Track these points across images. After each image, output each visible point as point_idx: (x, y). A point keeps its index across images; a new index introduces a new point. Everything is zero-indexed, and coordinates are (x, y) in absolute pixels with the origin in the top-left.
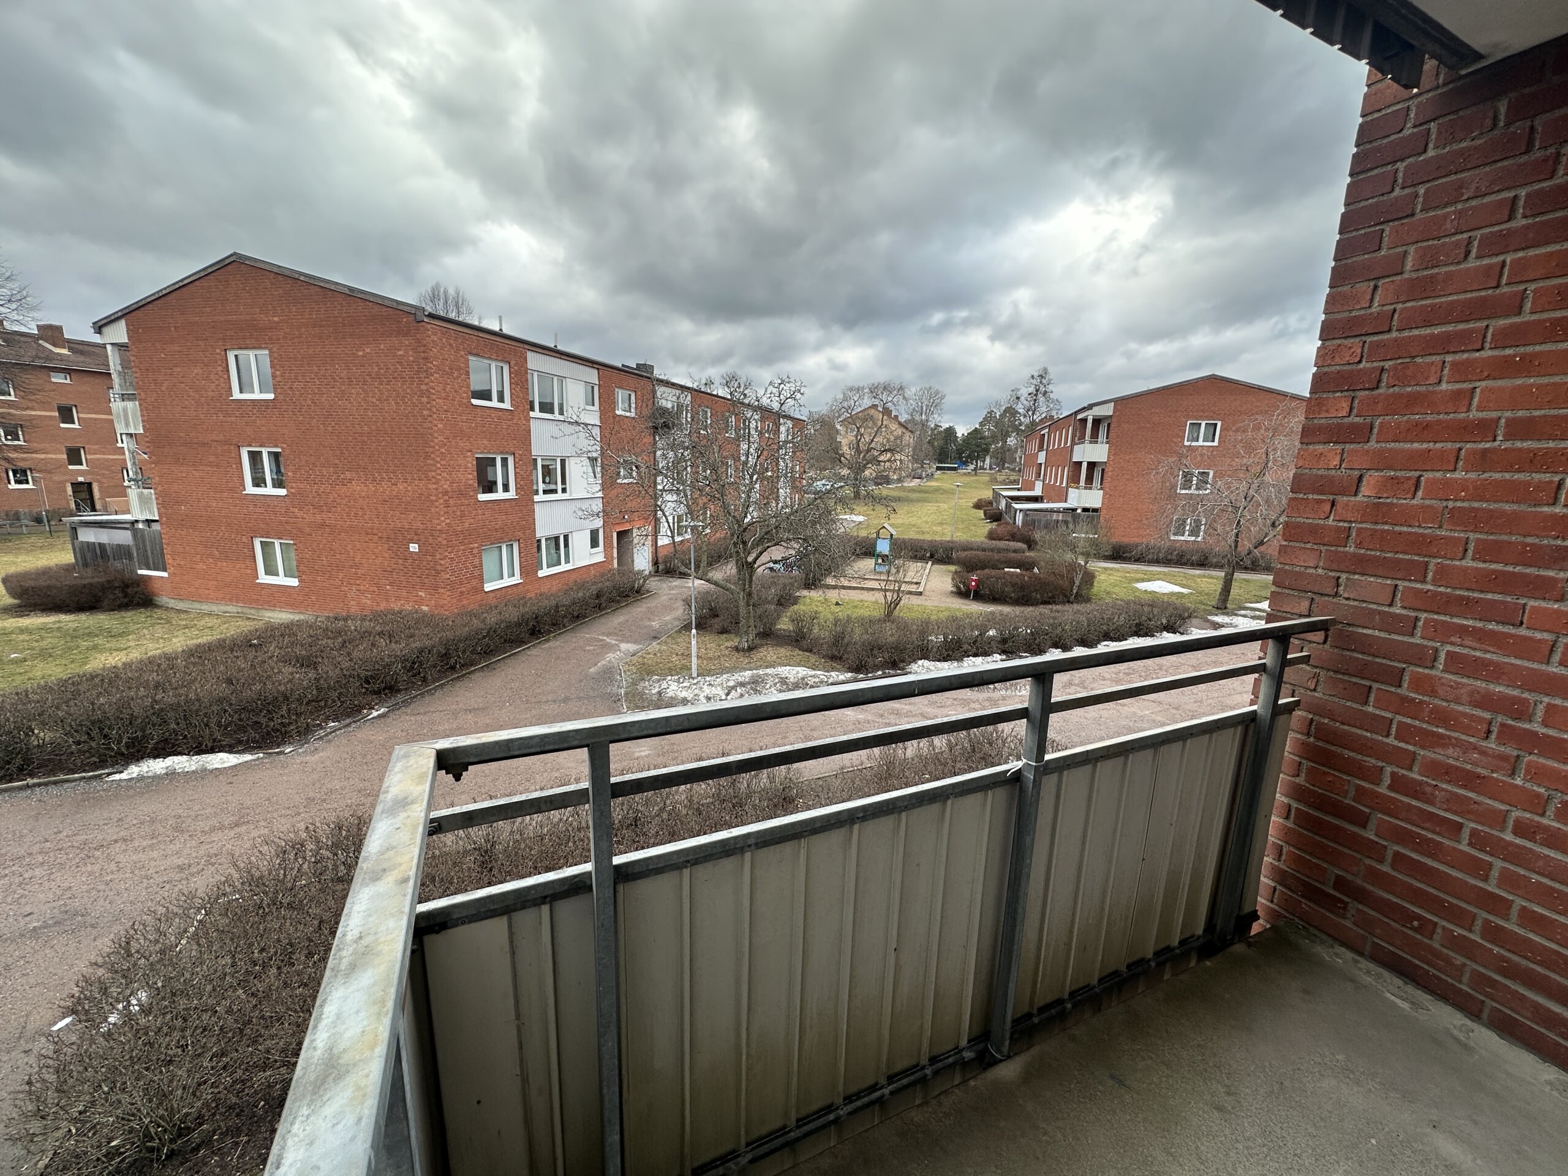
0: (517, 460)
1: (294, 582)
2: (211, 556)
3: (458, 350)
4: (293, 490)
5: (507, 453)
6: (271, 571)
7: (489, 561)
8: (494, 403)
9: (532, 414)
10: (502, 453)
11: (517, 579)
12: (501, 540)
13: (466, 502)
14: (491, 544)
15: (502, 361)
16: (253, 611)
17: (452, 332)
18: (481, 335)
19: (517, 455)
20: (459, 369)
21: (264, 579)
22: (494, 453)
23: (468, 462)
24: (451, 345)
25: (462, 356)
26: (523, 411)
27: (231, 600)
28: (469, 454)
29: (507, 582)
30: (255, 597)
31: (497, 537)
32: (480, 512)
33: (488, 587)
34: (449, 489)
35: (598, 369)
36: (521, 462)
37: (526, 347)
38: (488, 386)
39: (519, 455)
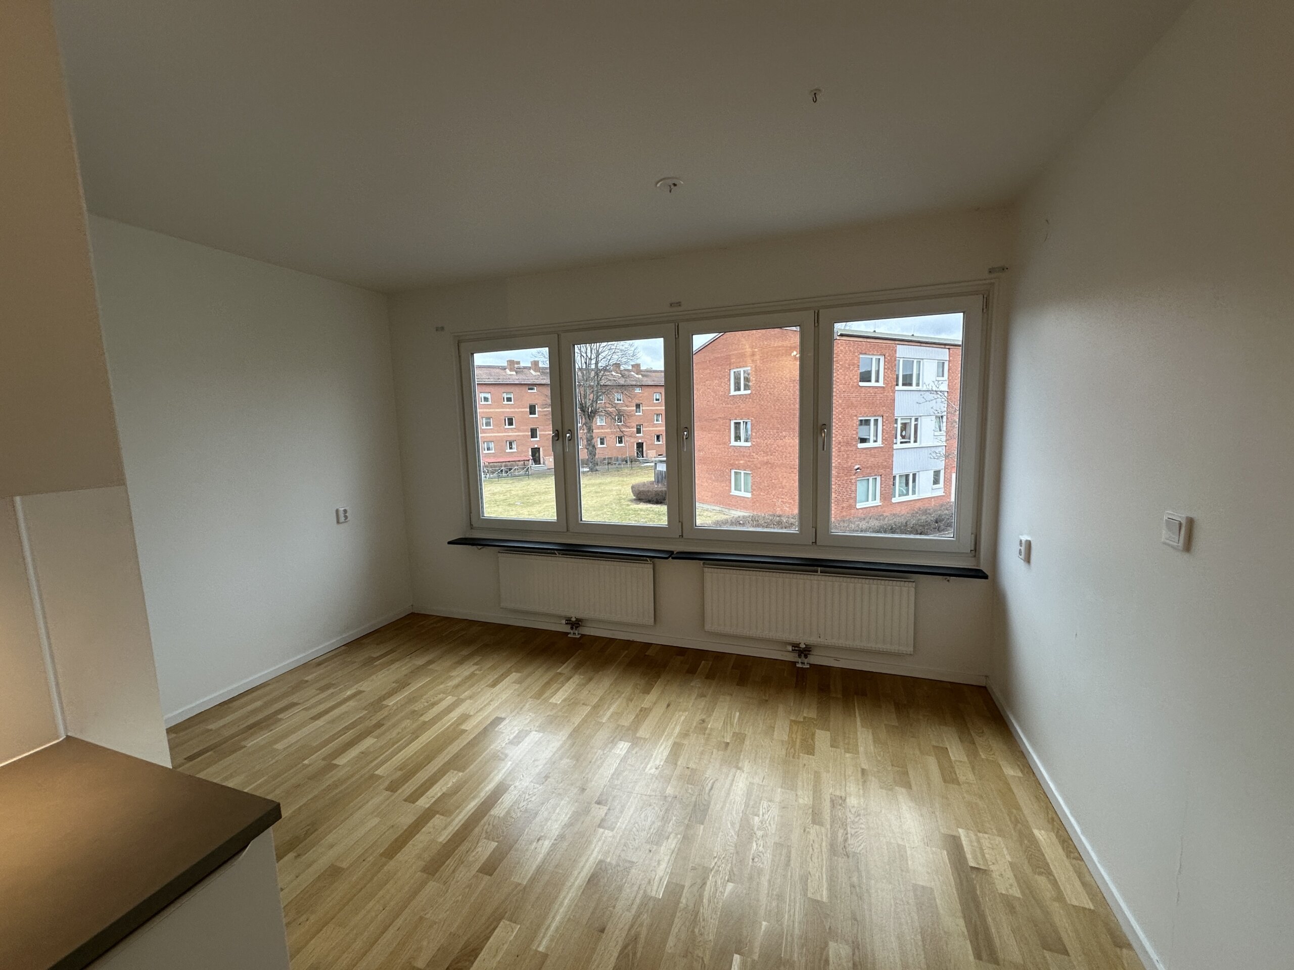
0: (884, 420)
1: (749, 495)
2: (711, 479)
3: (854, 353)
4: (754, 443)
5: (878, 416)
6: (737, 488)
7: (861, 487)
8: (873, 383)
9: (897, 388)
10: (875, 416)
11: (878, 502)
12: (869, 475)
13: (851, 449)
14: (863, 477)
15: (880, 355)
16: (726, 510)
17: (852, 342)
18: (869, 340)
19: (884, 417)
20: (854, 364)
21: (734, 492)
22: (870, 416)
23: (854, 423)
24: (850, 351)
25: (856, 356)
26: (891, 387)
27: (717, 503)
28: (855, 418)
29: (871, 503)
30: (728, 502)
31: (866, 471)
32: (858, 455)
33: (859, 506)
34: (842, 441)
35: (949, 349)
36: (887, 422)
37: (897, 342)
38: (869, 372)
39: (887, 417)
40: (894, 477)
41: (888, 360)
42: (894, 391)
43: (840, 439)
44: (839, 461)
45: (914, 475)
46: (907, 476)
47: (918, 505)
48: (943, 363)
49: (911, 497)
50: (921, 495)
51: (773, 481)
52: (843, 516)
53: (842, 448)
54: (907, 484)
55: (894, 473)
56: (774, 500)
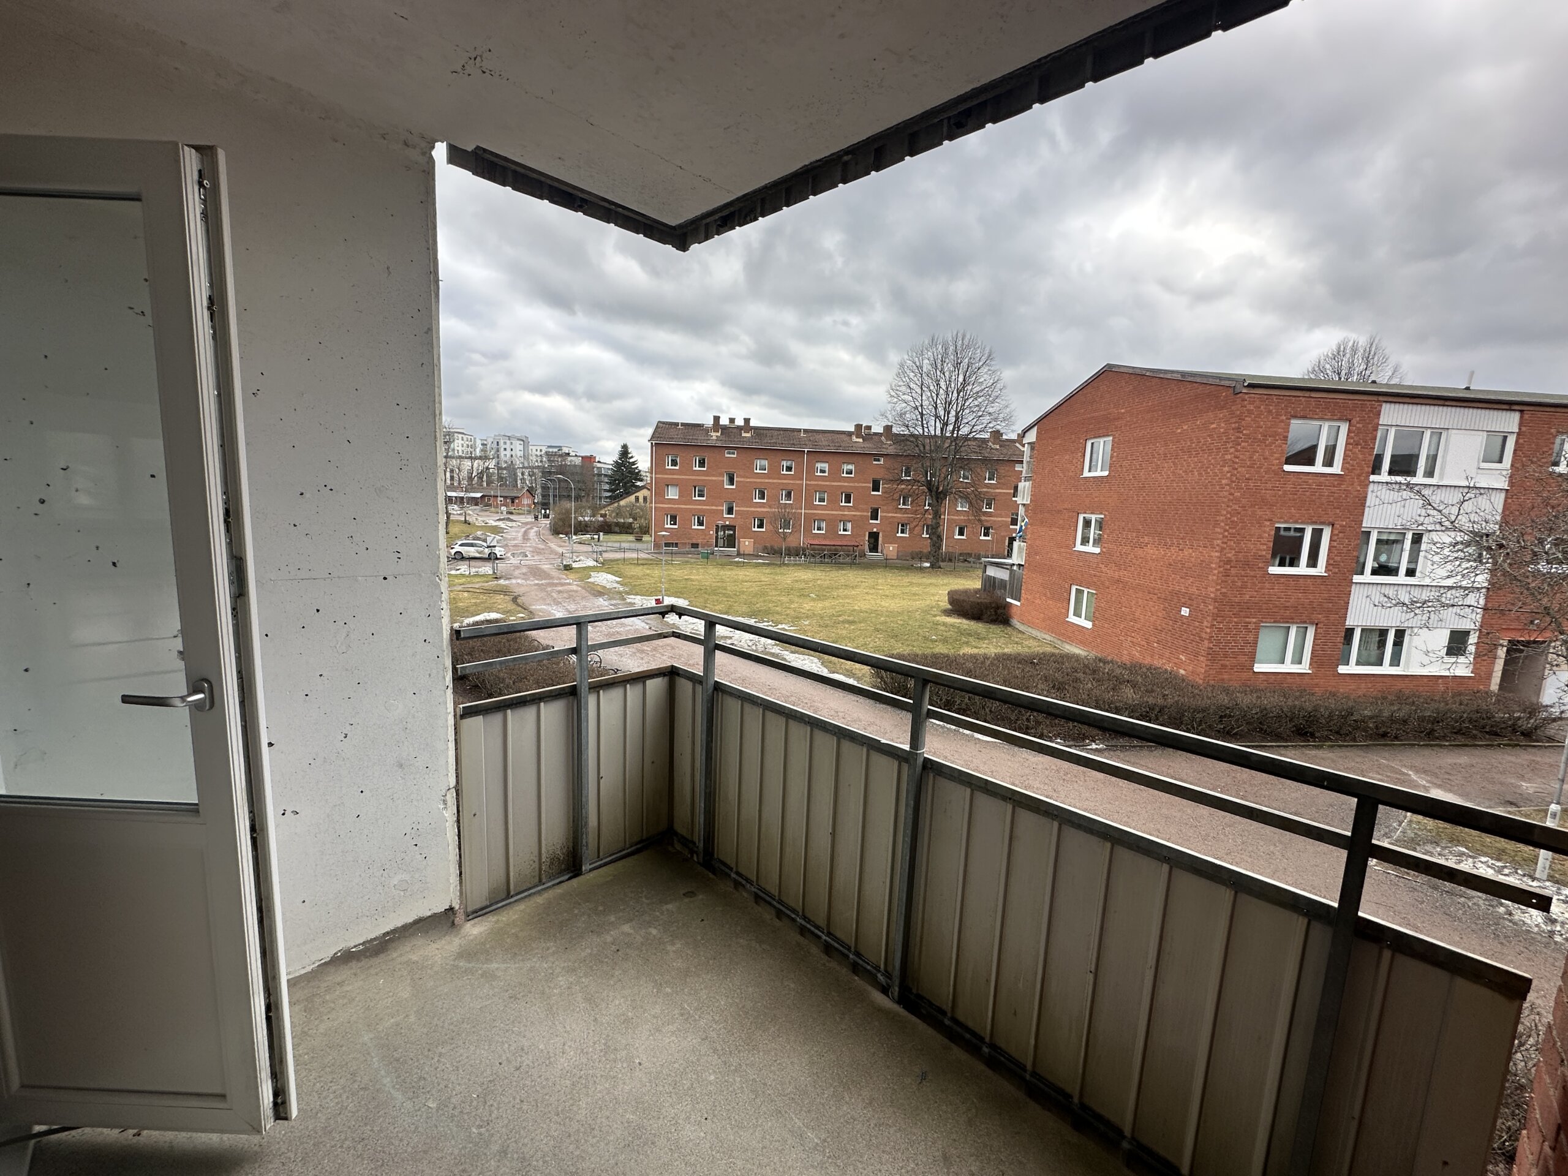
1: (1089, 625)
2: (1045, 595)
3: (1278, 414)
4: (1104, 550)
5: (1324, 524)
6: (1077, 614)
7: (1268, 641)
8: (1318, 468)
9: (1374, 478)
10: (1315, 523)
11: (1304, 668)
12: (1291, 620)
13: (1252, 573)
14: (1274, 622)
15: (1340, 419)
16: (1059, 642)
17: (1275, 397)
18: (1314, 395)
19: (1337, 526)
20: (1274, 435)
21: (1072, 618)
22: (1302, 523)
23: (1265, 532)
24: (1270, 412)
25: (1282, 421)
26: (1359, 475)
27: (1049, 631)
28: (1267, 523)
29: (1288, 667)
30: (1062, 631)
32: (1267, 585)
33: (1259, 668)
34: (1233, 558)
35: (1521, 411)
36: (1341, 535)
37: (1381, 398)
38: (1313, 449)
39: (1341, 526)
40: (1350, 632)
41: (1359, 429)
42: (1366, 484)
43: (1229, 555)
44: (1224, 590)
45: (1400, 634)
46: (1383, 633)
47: (1400, 685)
48: (1505, 438)
49: (1386, 669)
50: (1410, 670)
51: (1123, 609)
52: (1223, 680)
53: (1233, 571)
54: (1382, 644)
55: (1349, 623)
56: (1121, 638)
